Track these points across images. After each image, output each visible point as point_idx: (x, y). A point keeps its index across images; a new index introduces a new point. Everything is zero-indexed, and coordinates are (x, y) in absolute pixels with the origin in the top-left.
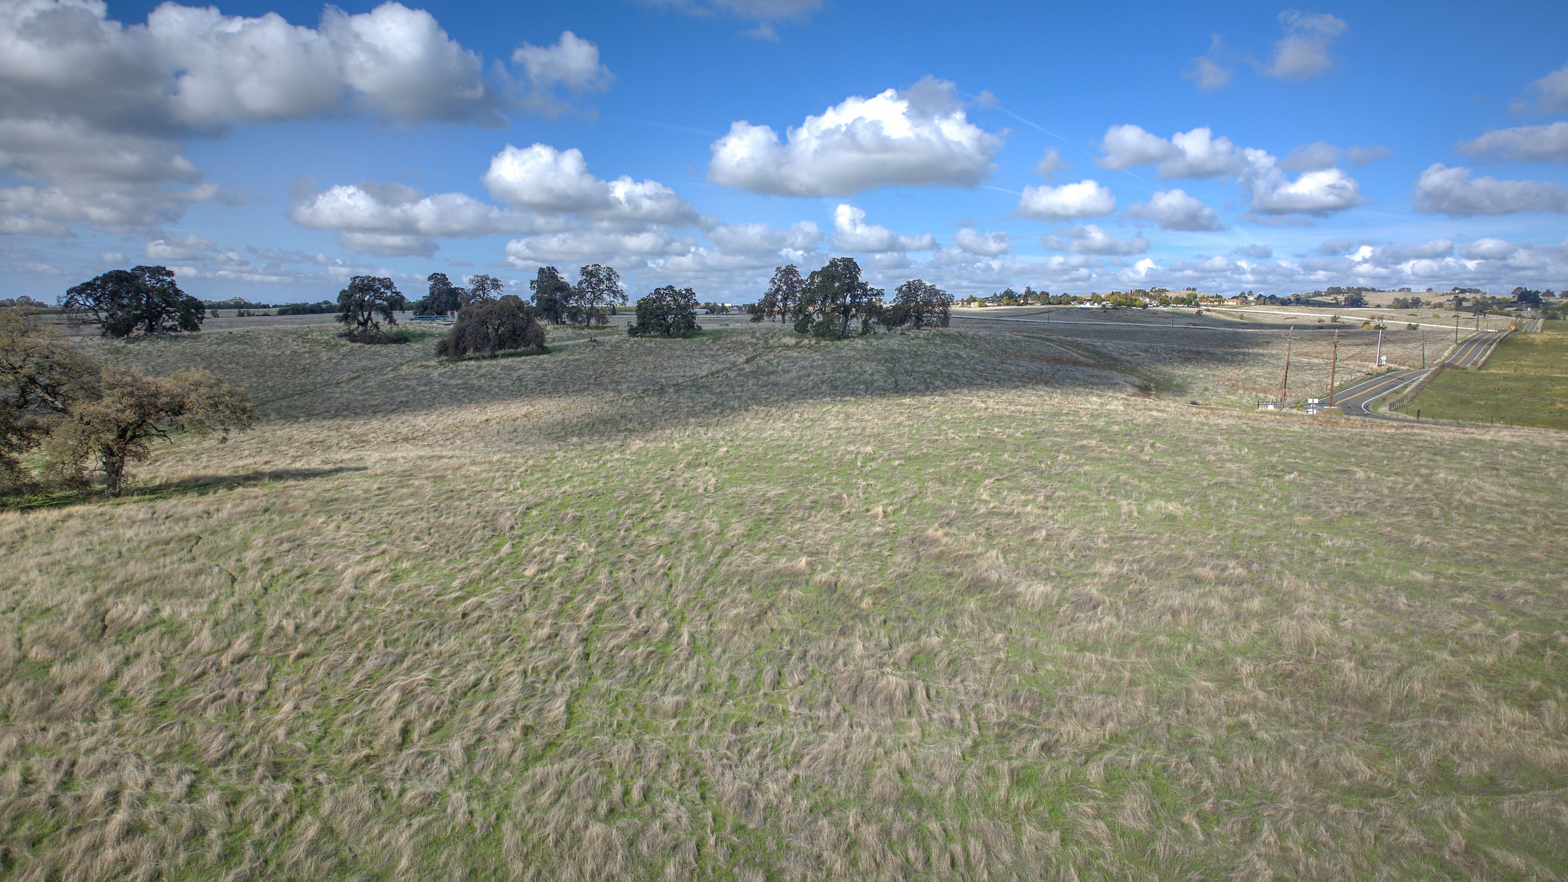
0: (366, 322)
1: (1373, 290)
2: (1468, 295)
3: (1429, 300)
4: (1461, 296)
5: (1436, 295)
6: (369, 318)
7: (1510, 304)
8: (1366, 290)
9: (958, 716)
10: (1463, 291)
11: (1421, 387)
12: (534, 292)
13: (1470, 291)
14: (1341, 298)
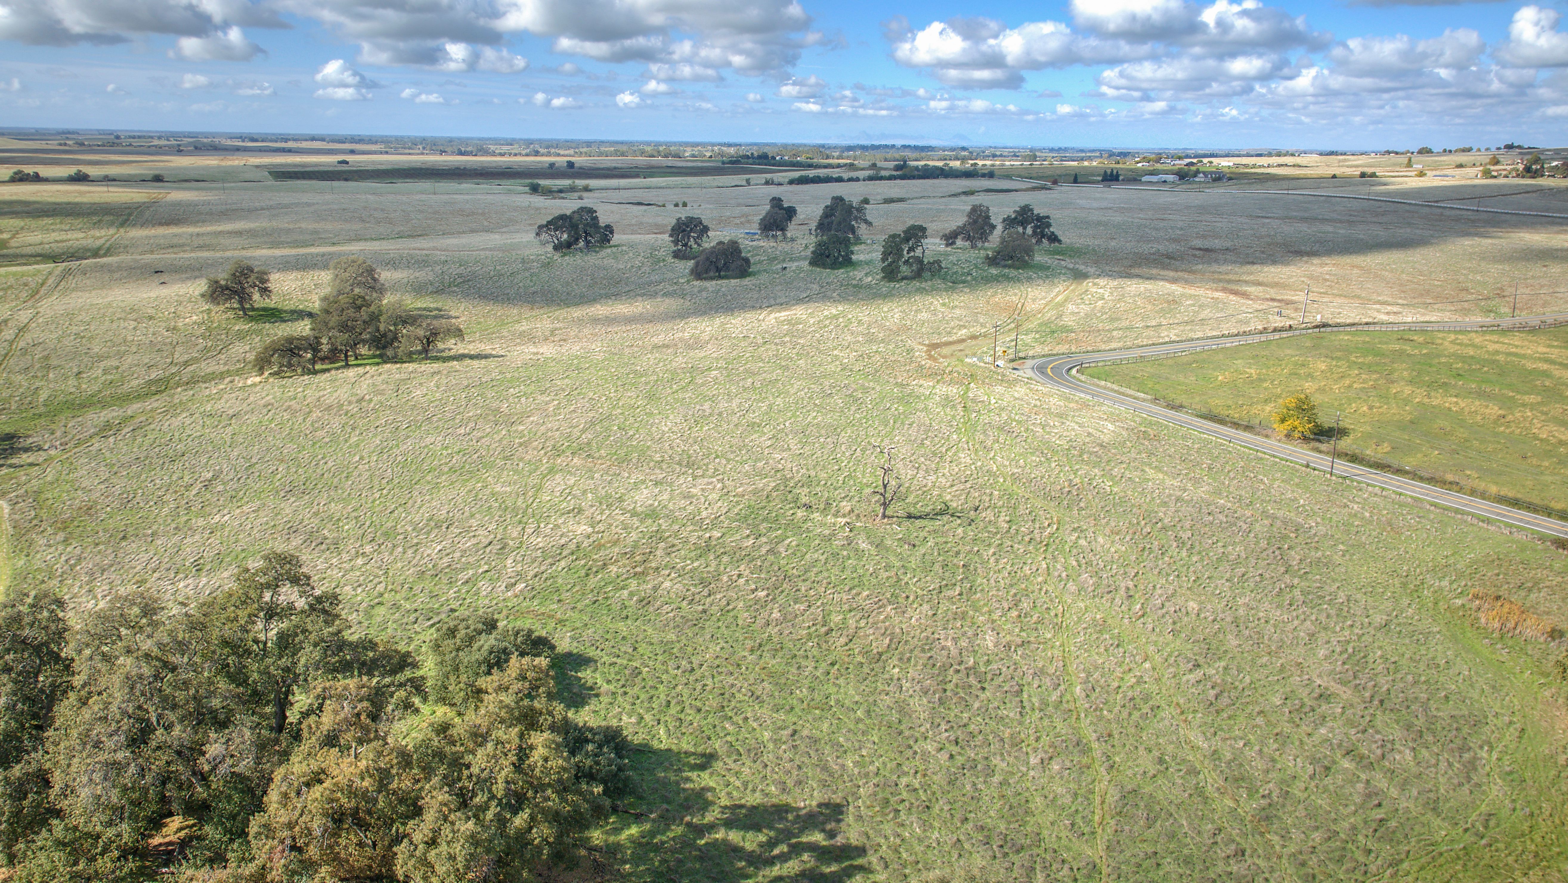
0: (685, 245)
6: (687, 243)
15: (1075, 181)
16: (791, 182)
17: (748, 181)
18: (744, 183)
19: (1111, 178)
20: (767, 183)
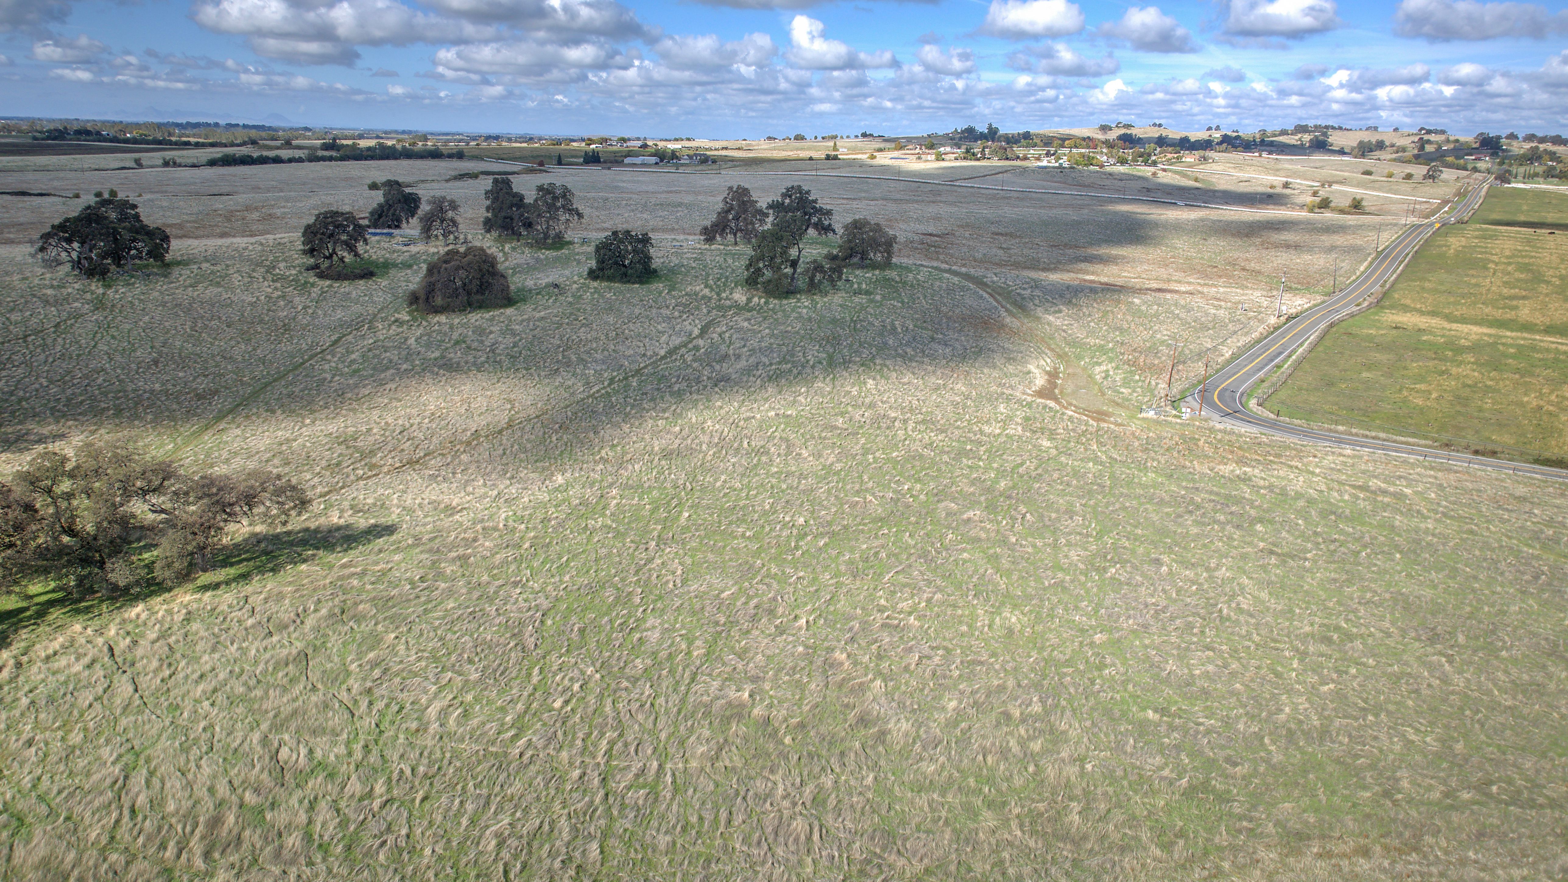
0: (331, 256)
1: (1340, 128)
2: (1433, 137)
3: (1395, 141)
4: (1426, 137)
5: (1402, 136)
6: (334, 252)
7: (1471, 151)
8: (1333, 128)
9: (837, 854)
10: (1429, 132)
11: (1299, 363)
12: (488, 202)
13: (1436, 132)
14: (1307, 138)
15: (560, 163)
16: (212, 163)
17: (139, 163)
18: (133, 165)
19: (592, 159)
20: (166, 164)
